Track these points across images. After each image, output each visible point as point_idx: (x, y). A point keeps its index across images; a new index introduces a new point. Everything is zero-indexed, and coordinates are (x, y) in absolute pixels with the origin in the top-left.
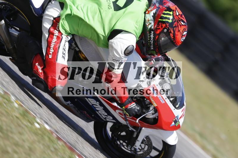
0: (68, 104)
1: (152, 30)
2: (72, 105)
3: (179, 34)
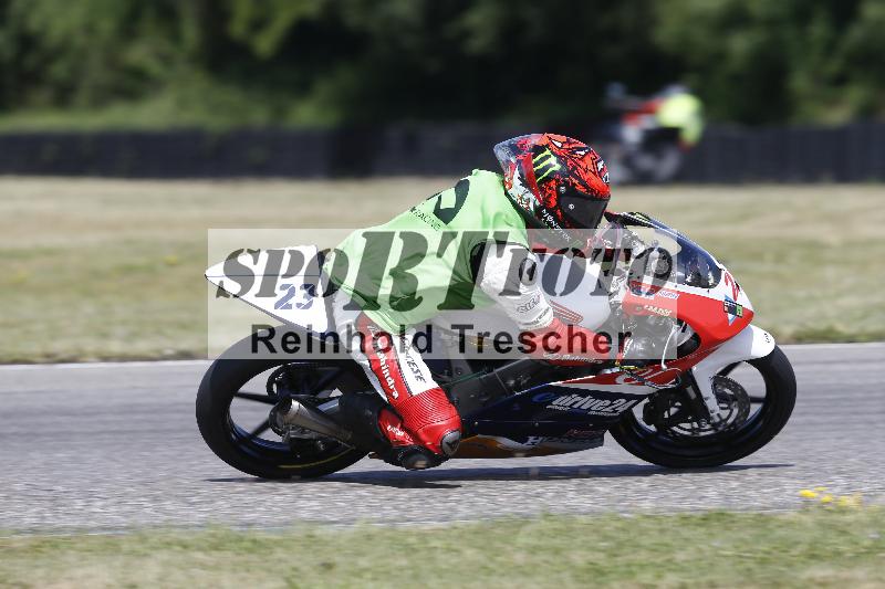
0: (533, 443)
1: (541, 208)
2: (541, 439)
3: (591, 174)
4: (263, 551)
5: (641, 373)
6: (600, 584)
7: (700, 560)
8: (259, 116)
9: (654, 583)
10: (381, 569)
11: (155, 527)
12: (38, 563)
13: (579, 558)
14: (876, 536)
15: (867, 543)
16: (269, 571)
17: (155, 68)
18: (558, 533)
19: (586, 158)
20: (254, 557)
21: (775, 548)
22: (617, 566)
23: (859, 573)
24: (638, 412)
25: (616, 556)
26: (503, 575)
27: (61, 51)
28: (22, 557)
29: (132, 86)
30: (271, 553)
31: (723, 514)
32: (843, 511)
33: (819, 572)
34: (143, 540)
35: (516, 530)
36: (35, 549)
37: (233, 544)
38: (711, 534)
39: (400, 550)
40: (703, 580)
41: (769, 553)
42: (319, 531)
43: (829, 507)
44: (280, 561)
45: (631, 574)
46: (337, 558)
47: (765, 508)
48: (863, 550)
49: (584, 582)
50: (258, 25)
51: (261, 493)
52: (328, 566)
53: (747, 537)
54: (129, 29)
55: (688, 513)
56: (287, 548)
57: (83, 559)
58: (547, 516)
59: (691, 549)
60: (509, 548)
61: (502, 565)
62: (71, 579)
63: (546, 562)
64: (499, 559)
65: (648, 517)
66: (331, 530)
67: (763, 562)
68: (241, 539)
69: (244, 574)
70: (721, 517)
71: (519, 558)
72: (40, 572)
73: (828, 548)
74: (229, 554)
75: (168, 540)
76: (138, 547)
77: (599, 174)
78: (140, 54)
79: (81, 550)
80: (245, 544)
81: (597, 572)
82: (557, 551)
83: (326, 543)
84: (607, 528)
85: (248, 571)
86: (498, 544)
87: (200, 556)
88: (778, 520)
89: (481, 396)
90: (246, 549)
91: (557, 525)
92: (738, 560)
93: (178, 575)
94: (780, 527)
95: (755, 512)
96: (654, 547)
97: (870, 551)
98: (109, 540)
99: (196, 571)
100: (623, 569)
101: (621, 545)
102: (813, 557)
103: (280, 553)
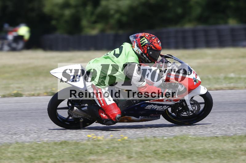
0: (141, 118)
2: (143, 117)
6: (32, 161)
7: (60, 154)
9: (47, 161)
13: (26, 154)
14: (108, 147)
15: (105, 149)
18: (20, 148)
19: (155, 40)
21: (80, 151)
22: (37, 157)
23: (103, 157)
24: (170, 110)
25: (36, 154)
26: (4, 159)
31: (66, 142)
32: (99, 140)
33: (92, 157)
35: (8, 147)
38: (63, 147)
40: (60, 160)
41: (78, 152)
43: (95, 140)
45: (41, 159)
47: (78, 140)
48: (104, 151)
49: (27, 161)
53: (73, 148)
55: (56, 142)
58: (17, 143)
59: (57, 152)
60: (6, 152)
61: (4, 157)
63: (17, 156)
64: (4, 155)
65: (45, 143)
67: (77, 155)
70: (65, 143)
71: (9, 155)
73: (95, 151)
81: (31, 158)
82: (20, 153)
84: (34, 146)
86: (3, 151)
88: (82, 143)
89: (126, 105)
91: (20, 145)
92: (70, 154)
94: (81, 145)
95: (74, 141)
96: (47, 151)
97: (106, 151)
100: (38, 157)
101: (37, 151)
102: (91, 153)
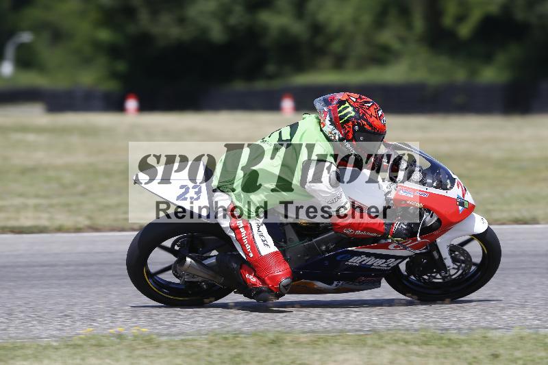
0: (337, 285)
1: (343, 139)
2: (341, 283)
3: (373, 118)
4: (455, 346)
5: (404, 243)
8: (460, 75)
10: (529, 358)
11: (389, 330)
12: (316, 351)
16: (459, 358)
17: (396, 45)
19: (371, 108)
20: (449, 350)
24: (403, 267)
27: (338, 35)
28: (306, 348)
29: (381, 56)
30: (460, 347)
34: (381, 337)
36: (314, 343)
37: (436, 341)
39: (541, 346)
42: (490, 334)
44: (466, 352)
46: (501, 351)
50: (461, 19)
51: (455, 310)
52: (496, 356)
54: (380, 21)
56: (470, 344)
57: (343, 349)
62: (335, 361)
66: (498, 333)
68: (441, 339)
69: (443, 360)
72: (317, 357)
74: (434, 347)
75: (396, 338)
76: (377, 342)
77: (380, 118)
78: (387, 36)
79: (342, 344)
80: (444, 342)
83: (495, 342)
85: (446, 358)
87: (415, 348)
89: (304, 256)
90: (444, 344)
93: (402, 360)
98: (361, 338)
99: (413, 358)
103: (465, 347)
